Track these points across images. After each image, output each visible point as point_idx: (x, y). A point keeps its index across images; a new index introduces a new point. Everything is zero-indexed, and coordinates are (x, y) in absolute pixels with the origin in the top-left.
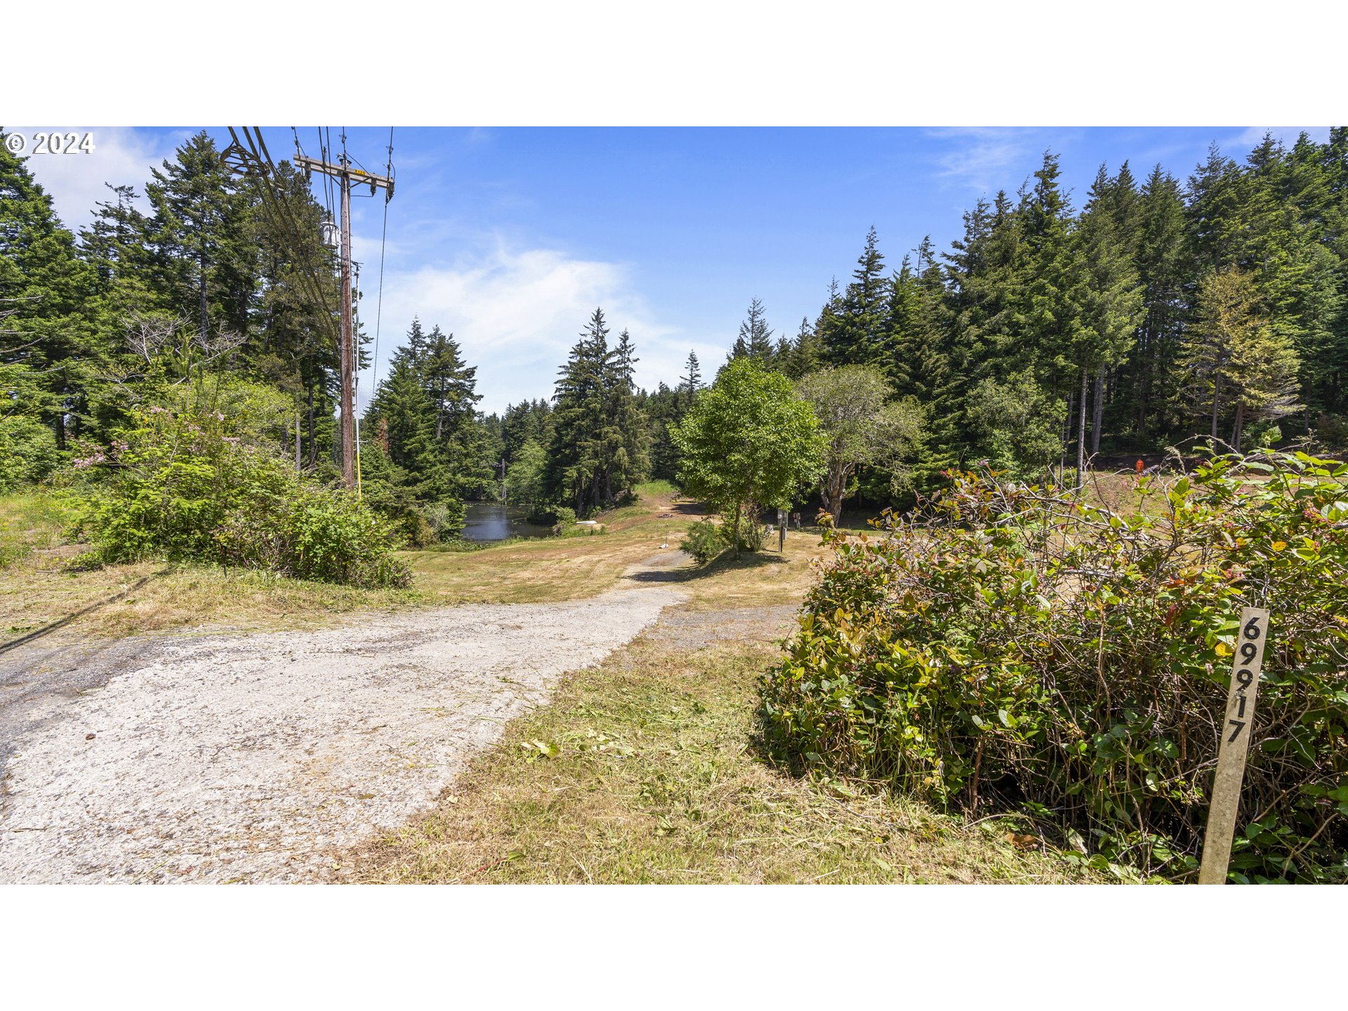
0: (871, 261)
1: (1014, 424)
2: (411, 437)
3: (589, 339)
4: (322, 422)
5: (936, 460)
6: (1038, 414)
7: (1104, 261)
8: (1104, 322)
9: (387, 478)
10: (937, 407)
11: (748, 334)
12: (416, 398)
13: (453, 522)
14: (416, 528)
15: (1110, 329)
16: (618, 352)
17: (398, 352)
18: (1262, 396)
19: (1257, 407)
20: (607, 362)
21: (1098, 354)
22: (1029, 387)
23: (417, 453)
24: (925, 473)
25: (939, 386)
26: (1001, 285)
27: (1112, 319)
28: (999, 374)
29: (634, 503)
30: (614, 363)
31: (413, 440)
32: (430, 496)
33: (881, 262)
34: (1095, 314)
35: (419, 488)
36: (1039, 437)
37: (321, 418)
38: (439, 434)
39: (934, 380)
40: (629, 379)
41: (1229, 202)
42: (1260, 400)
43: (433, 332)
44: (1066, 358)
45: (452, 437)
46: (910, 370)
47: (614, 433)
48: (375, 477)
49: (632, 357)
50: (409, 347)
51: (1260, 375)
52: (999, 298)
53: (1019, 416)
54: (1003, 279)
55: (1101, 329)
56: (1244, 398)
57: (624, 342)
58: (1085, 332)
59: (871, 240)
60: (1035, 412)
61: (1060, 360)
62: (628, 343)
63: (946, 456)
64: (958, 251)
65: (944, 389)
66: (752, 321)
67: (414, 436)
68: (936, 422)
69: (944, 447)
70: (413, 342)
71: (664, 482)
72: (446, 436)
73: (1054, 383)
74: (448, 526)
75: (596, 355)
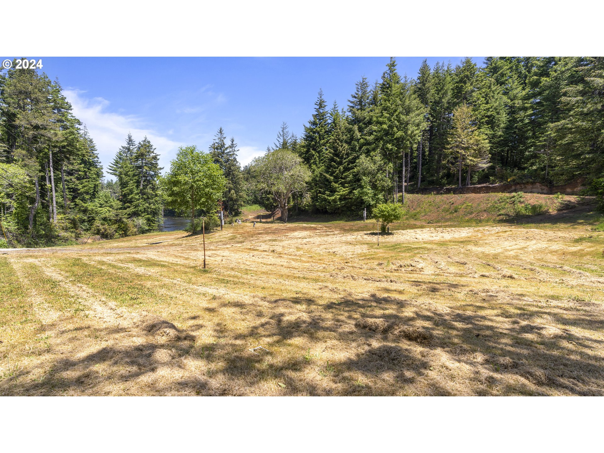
0: (321, 105)
1: (372, 174)
2: (125, 188)
3: (217, 141)
4: (86, 182)
5: (344, 191)
6: (381, 170)
7: (407, 102)
8: (407, 129)
9: (111, 206)
10: (344, 168)
11: (281, 138)
12: (127, 169)
13: (150, 226)
14: (127, 229)
15: (409, 132)
16: (231, 147)
17: (122, 148)
18: (475, 160)
19: (473, 165)
20: (226, 152)
21: (405, 143)
22: (378, 158)
23: (129, 195)
24: (338, 197)
25: (345, 159)
26: (371, 114)
27: (411, 128)
28: (368, 153)
29: (239, 215)
30: (229, 152)
31: (126, 189)
32: (136, 214)
33: (325, 104)
34: (404, 126)
35: (128, 211)
36: (382, 179)
37: (85, 180)
38: (142, 186)
39: (342, 156)
40: (235, 159)
41: (467, 76)
42: (474, 161)
43: (144, 139)
44: (393, 145)
45: (148, 187)
46: (333, 152)
47: (229, 183)
48: (105, 206)
49: (236, 149)
50: (126, 146)
51: (473, 151)
52: (371, 119)
53: (374, 170)
54: (371, 111)
55: (406, 132)
56: (468, 161)
57: (232, 142)
58: (399, 134)
59: (321, 95)
60: (380, 169)
61: (389, 146)
62: (234, 143)
63: (347, 189)
64: (355, 99)
65: (347, 160)
66: (283, 132)
67: (127, 187)
68: (344, 174)
69: (347, 185)
70: (128, 144)
71: (257, 205)
72: (145, 187)
73: (388, 156)
74: (147, 228)
75: (221, 149)
